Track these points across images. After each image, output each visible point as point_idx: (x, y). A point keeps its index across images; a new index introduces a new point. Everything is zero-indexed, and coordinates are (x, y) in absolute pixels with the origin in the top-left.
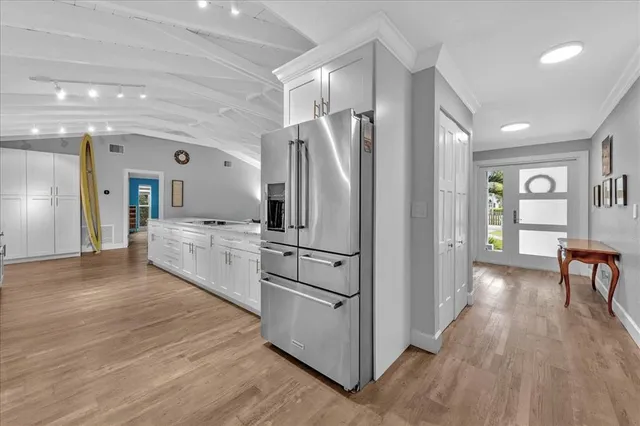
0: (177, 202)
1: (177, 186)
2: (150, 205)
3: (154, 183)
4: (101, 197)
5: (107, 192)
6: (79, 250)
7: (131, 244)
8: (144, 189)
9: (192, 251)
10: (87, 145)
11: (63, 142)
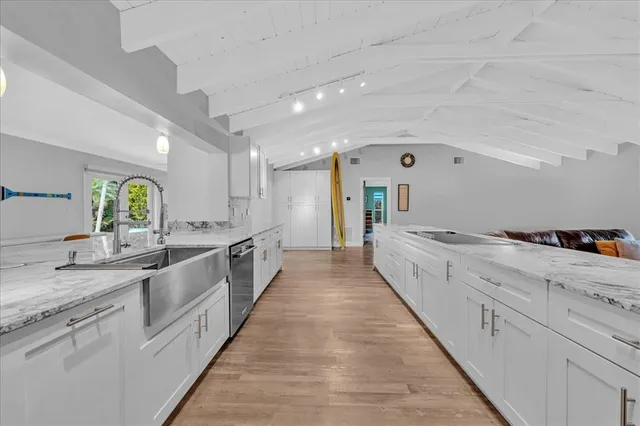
0: (403, 206)
1: (403, 191)
2: (382, 210)
3: (383, 189)
4: (345, 202)
5: (348, 199)
6: (330, 245)
7: (365, 243)
8: (378, 196)
9: (416, 274)
10: (336, 161)
11: (324, 161)
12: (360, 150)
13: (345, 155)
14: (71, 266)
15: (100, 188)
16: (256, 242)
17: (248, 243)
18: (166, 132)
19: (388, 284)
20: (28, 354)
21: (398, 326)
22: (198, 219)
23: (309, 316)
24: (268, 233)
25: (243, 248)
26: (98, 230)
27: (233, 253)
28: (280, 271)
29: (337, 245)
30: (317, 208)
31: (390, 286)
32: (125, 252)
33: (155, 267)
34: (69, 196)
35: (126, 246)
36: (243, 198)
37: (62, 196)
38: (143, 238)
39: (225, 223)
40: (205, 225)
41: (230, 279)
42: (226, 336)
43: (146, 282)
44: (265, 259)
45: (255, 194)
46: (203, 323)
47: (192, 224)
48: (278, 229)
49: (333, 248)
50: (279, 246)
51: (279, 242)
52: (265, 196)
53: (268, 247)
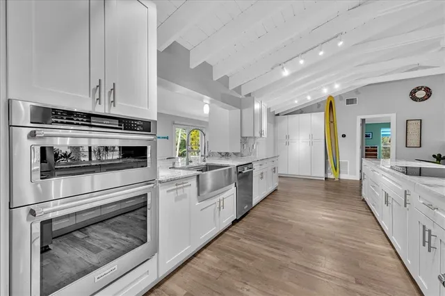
1: (414, 128)
5: (344, 136)
8: (386, 132)
9: (387, 202)
10: (331, 103)
11: (319, 105)
12: (357, 91)
13: (341, 97)
14: (173, 168)
15: (178, 132)
16: (255, 166)
17: (249, 166)
18: (208, 102)
19: (372, 213)
20: (167, 191)
21: (367, 243)
22: (223, 151)
23: (290, 221)
24: (265, 161)
25: (246, 168)
26: (177, 156)
27: (239, 171)
28: (276, 190)
29: (331, 176)
30: (311, 144)
31: (374, 215)
32: (191, 164)
33: (202, 171)
34: (167, 138)
35: (191, 162)
36: (250, 137)
37: (164, 138)
38: (197, 159)
39: (238, 153)
40: (227, 154)
41: (237, 185)
42: (234, 217)
43: (198, 176)
44: (262, 178)
45: (257, 134)
46: (221, 205)
47: (220, 153)
48: (273, 159)
49: (326, 178)
50: (274, 172)
51: (275, 168)
52: (265, 135)
53: (264, 171)
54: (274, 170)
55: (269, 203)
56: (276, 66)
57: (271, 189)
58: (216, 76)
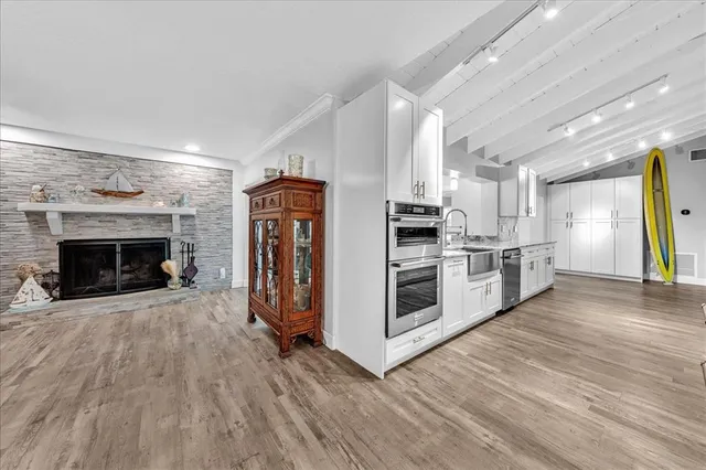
5: (686, 212)
10: (656, 160)
11: (630, 164)
13: (679, 149)
16: (524, 252)
17: (516, 252)
18: (456, 177)
20: (448, 265)
24: (537, 248)
25: (512, 254)
27: (505, 256)
28: (550, 289)
29: (653, 277)
30: (615, 225)
36: (511, 217)
39: (493, 237)
40: (478, 238)
41: (503, 272)
42: (499, 307)
43: (469, 256)
44: (532, 268)
45: (523, 212)
46: (489, 289)
47: (468, 237)
48: (546, 246)
49: (644, 281)
50: (549, 263)
51: (549, 258)
52: (533, 214)
53: (535, 260)
54: (549, 260)
55: (542, 301)
56: (556, 126)
57: (543, 286)
58: (472, 148)
